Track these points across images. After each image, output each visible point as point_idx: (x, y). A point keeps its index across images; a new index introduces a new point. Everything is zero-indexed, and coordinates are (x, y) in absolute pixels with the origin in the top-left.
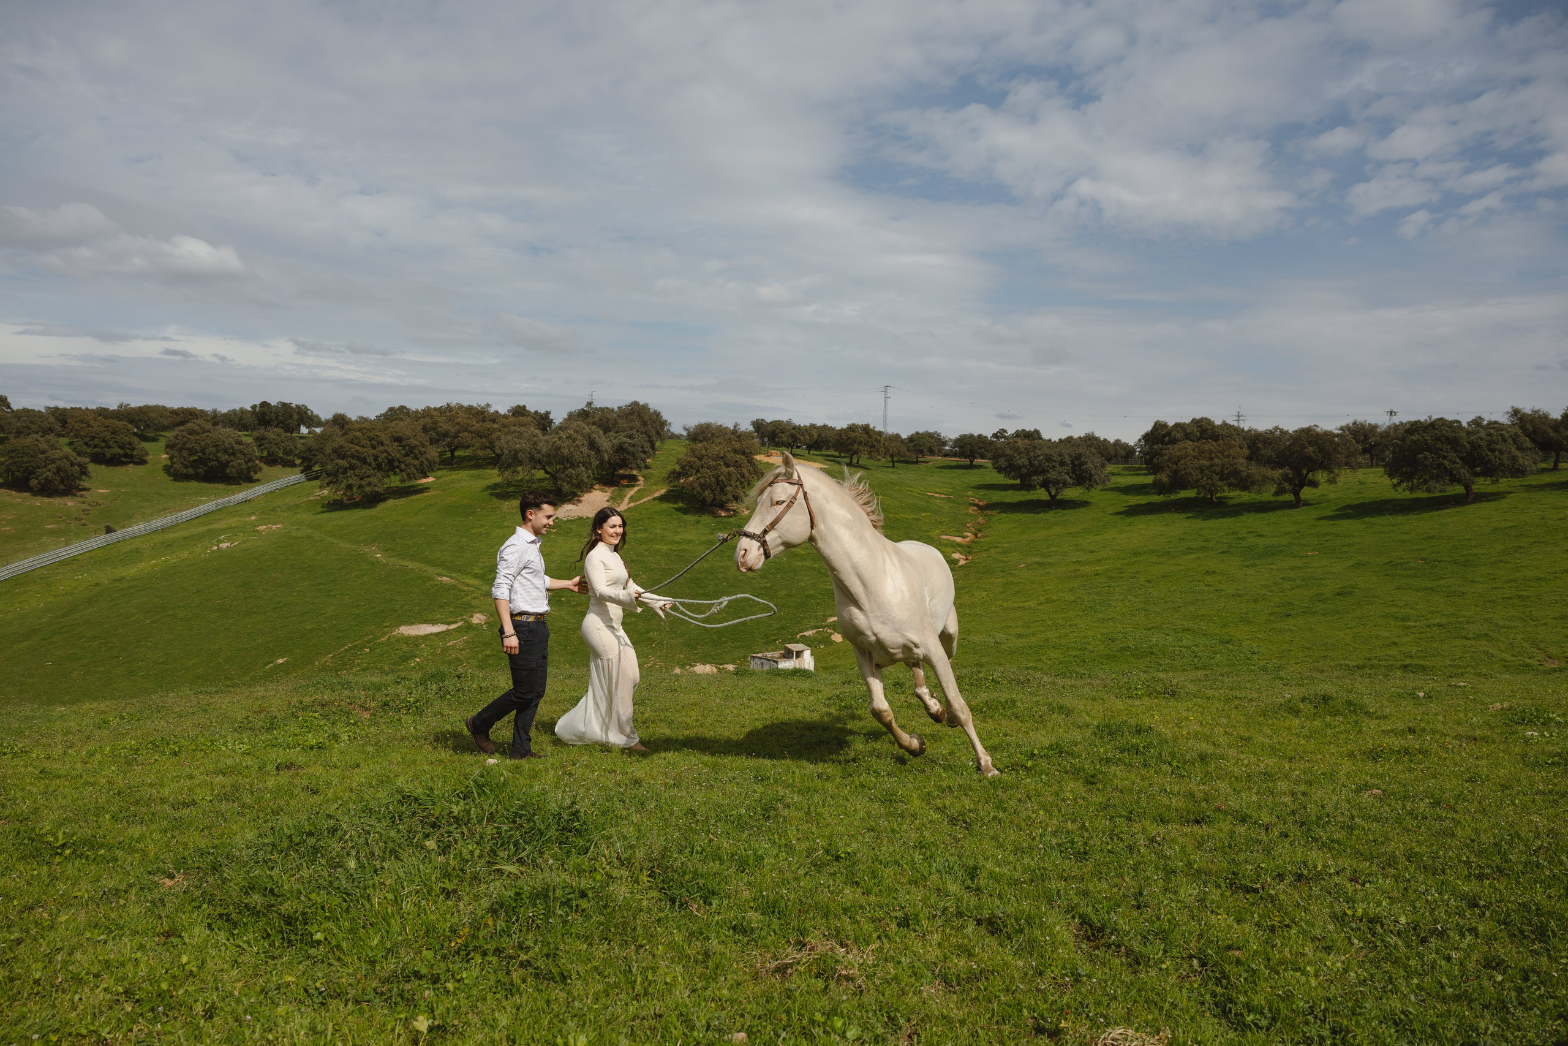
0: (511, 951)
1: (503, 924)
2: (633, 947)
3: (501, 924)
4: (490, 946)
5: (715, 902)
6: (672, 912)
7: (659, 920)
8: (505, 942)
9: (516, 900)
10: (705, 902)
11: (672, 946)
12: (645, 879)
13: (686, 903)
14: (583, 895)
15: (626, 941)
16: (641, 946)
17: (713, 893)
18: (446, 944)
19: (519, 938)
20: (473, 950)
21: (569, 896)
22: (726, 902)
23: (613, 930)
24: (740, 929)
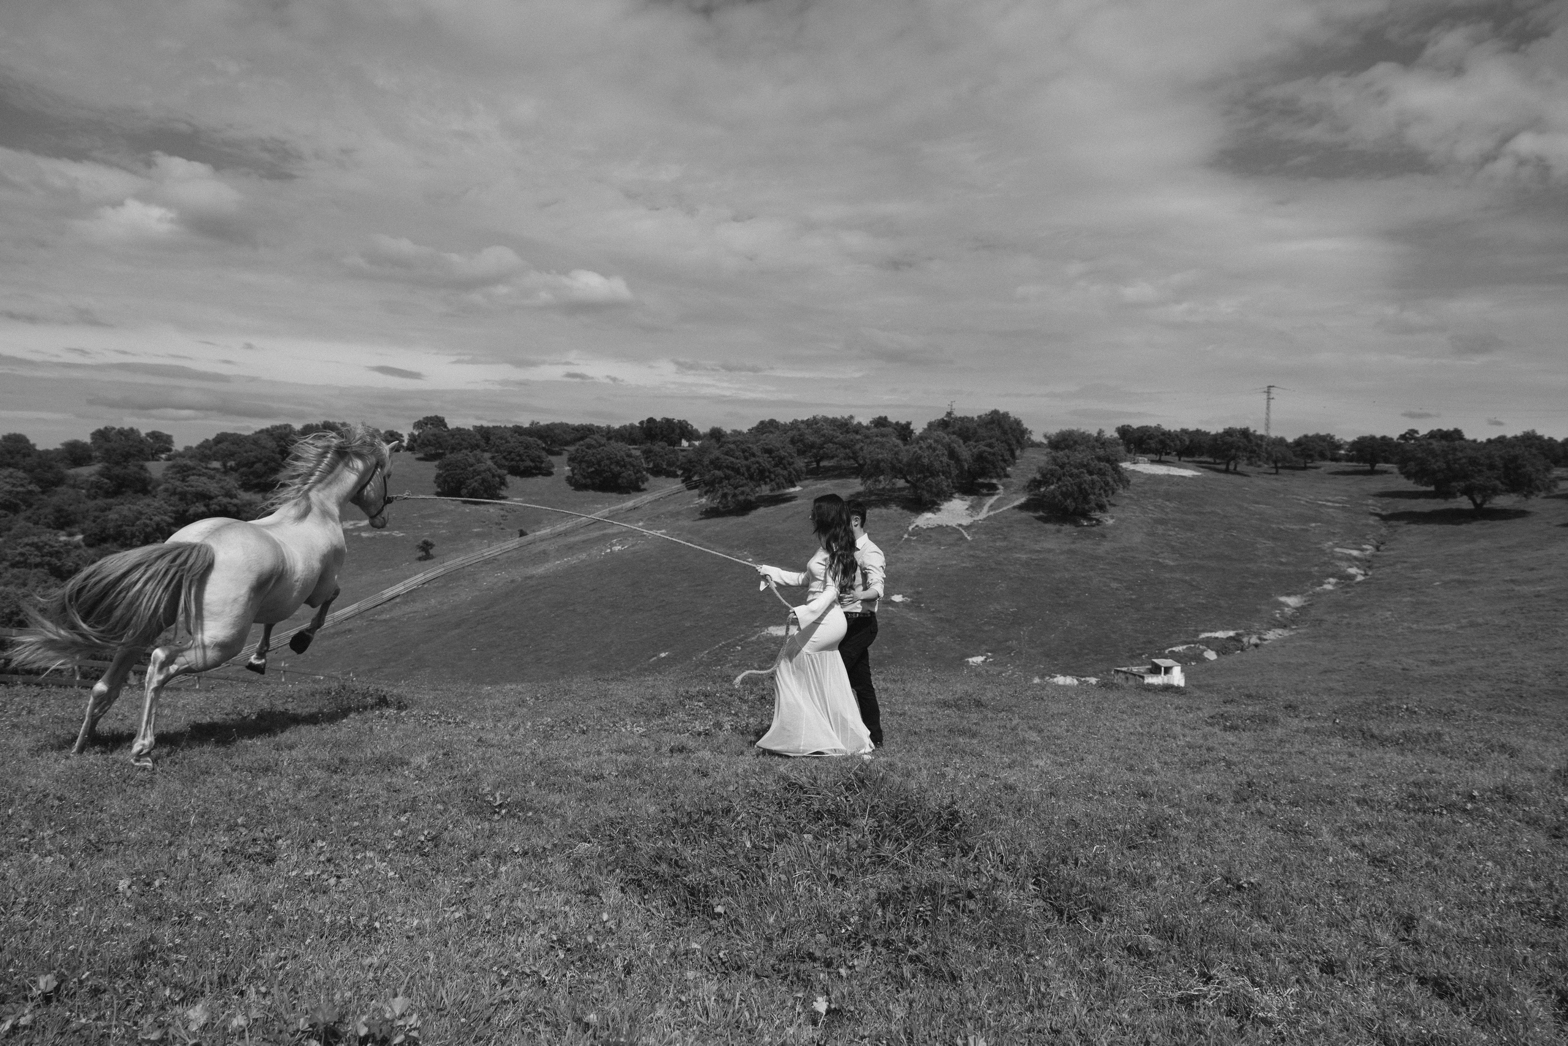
0: (900, 944)
1: (892, 916)
2: (1022, 955)
3: (890, 916)
4: (880, 937)
5: (1105, 919)
6: (1061, 924)
7: (1047, 931)
8: (894, 935)
9: (904, 894)
10: (1094, 918)
11: (1062, 960)
12: (1031, 887)
13: (1075, 916)
14: (970, 896)
15: (1015, 948)
16: (1030, 956)
17: (1103, 910)
18: (836, 930)
19: (907, 931)
20: (863, 939)
21: (957, 896)
22: (1117, 920)
23: (1001, 934)
24: (1136, 951)
